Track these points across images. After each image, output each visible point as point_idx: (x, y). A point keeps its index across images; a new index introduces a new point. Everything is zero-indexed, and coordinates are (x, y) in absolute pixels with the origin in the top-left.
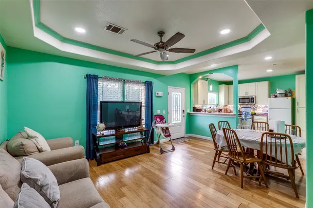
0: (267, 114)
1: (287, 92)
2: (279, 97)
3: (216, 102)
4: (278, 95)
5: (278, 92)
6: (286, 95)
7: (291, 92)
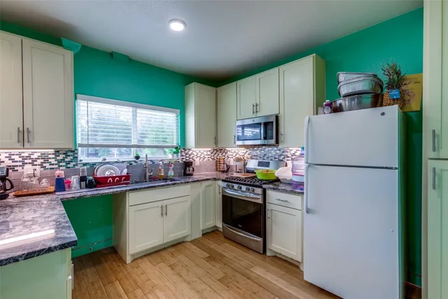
0: (302, 184)
1: (379, 84)
2: (350, 109)
3: (175, 140)
4: (344, 102)
5: (344, 91)
6: (377, 101)
7: (397, 81)
